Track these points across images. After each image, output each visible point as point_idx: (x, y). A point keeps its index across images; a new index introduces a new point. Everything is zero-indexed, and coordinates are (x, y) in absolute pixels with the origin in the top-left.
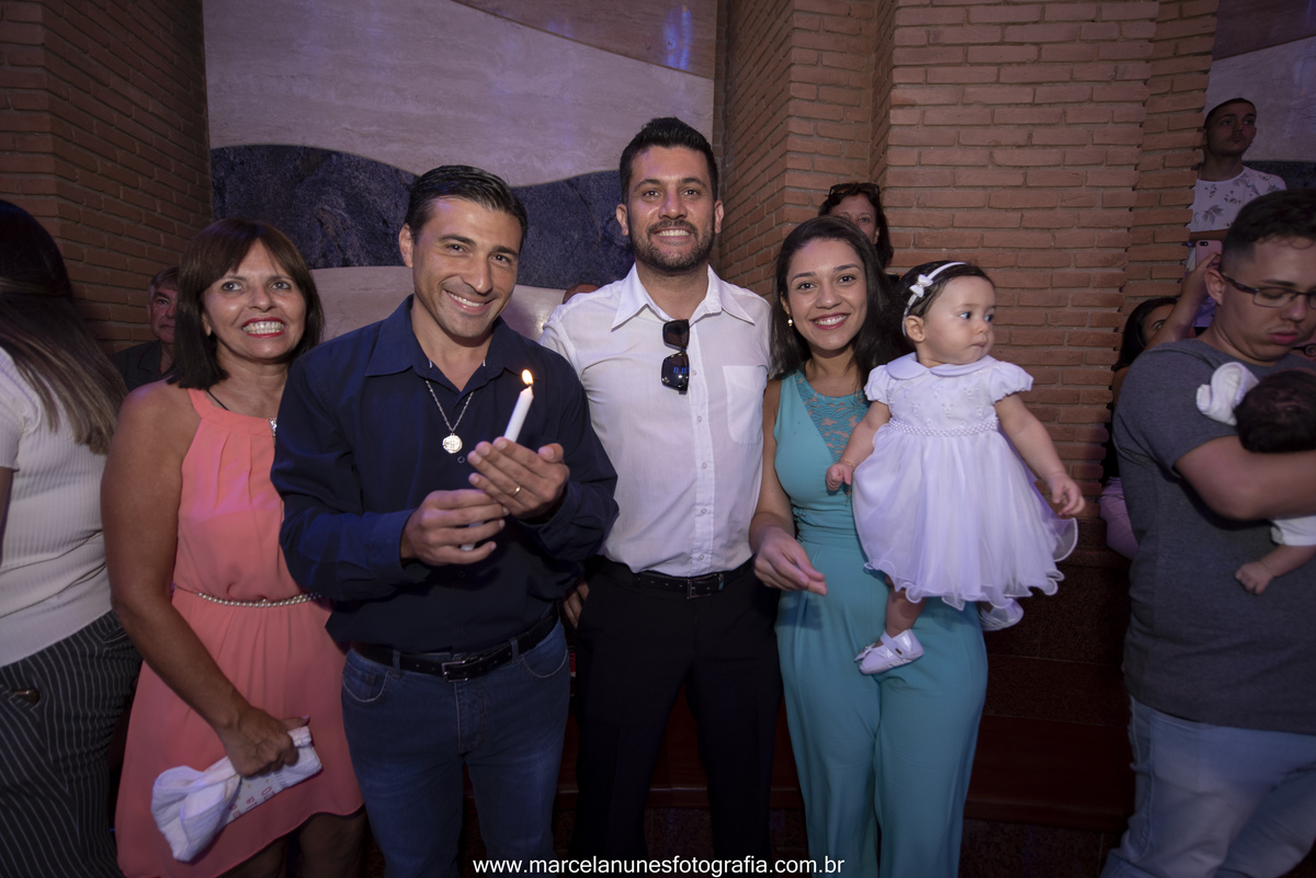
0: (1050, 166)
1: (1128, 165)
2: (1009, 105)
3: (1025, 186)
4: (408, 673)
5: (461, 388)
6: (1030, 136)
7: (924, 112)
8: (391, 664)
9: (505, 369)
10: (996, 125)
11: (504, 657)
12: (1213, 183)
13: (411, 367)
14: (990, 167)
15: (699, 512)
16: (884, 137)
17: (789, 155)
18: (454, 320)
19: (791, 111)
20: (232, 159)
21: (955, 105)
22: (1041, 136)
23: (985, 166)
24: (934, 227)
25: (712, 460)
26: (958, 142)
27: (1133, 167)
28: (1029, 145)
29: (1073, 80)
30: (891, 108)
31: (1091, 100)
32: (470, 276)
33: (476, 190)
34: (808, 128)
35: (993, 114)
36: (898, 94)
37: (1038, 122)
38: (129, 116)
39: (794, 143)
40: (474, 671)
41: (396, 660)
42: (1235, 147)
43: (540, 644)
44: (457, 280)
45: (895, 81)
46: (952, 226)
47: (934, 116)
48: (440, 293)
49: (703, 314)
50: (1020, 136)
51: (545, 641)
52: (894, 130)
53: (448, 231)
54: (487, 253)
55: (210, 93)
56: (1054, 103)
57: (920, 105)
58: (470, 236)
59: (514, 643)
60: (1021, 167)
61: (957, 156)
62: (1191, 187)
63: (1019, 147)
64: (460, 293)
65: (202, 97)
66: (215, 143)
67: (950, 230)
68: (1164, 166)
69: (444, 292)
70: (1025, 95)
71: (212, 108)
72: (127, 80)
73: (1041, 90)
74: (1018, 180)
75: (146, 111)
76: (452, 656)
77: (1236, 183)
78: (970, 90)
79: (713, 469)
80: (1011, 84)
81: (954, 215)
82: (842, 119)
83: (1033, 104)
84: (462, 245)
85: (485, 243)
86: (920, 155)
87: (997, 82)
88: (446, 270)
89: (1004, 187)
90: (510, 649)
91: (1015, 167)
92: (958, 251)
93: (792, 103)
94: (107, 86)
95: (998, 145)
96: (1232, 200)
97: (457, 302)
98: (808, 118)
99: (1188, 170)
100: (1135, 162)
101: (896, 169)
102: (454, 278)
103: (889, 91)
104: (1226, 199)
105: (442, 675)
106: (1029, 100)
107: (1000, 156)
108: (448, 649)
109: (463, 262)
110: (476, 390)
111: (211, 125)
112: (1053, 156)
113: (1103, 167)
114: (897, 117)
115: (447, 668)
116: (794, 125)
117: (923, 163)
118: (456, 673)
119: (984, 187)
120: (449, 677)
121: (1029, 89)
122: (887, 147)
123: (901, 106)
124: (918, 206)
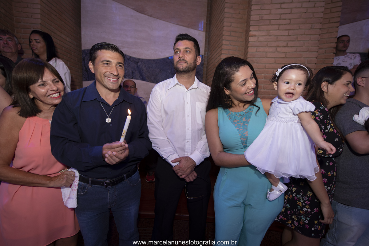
0: (293, 52)
1: (315, 52)
2: (282, 36)
3: (286, 57)
4: (93, 185)
5: (111, 105)
6: (287, 44)
7: (258, 38)
8: (89, 183)
9: (124, 100)
10: (278, 41)
11: (122, 180)
12: (338, 57)
13: (96, 99)
14: (276, 52)
15: (187, 142)
16: (247, 45)
17: (223, 50)
18: (110, 85)
19: (223, 38)
20: (87, 52)
21: (267, 36)
22: (290, 44)
23: (275, 52)
24: (260, 68)
25: (191, 127)
26: (268, 46)
27: (316, 52)
28: (287, 46)
29: (300, 29)
30: (249, 37)
31: (305, 34)
32: (112, 71)
33: (109, 47)
34: (228, 43)
35: (277, 38)
36: (251, 33)
37: (289, 40)
38: (62, 41)
39: (224, 47)
40: (114, 184)
41: (90, 182)
42: (344, 49)
43: (133, 176)
44: (108, 73)
45: (251, 29)
46: (265, 68)
47: (261, 39)
48: (104, 78)
49: (192, 88)
50: (284, 44)
51: (134, 175)
52: (250, 43)
53: (103, 59)
54: (115, 64)
55: (82, 36)
56: (294, 35)
57: (257, 36)
58: (110, 60)
59: (125, 175)
60: (285, 52)
61: (267, 49)
62: (333, 58)
63: (284, 47)
64: (110, 76)
65: (80, 37)
66: (83, 48)
67: (265, 69)
68: (325, 53)
69: (105, 77)
70: (286, 33)
71: (82, 40)
72: (62, 33)
73: (290, 32)
74: (284, 56)
75: (66, 40)
76: (107, 180)
77: (345, 57)
78: (271, 32)
79: (191, 130)
80: (282, 30)
81: (266, 65)
82: (237, 41)
83: (288, 35)
84: (108, 63)
85: (114, 62)
86: (257, 49)
87: (278, 29)
88: (104, 71)
89: (280, 58)
90: (124, 177)
91: (283, 52)
92: (267, 75)
93: (224, 36)
94: (56, 34)
95: (278, 46)
96: (344, 61)
97: (109, 80)
98: (228, 40)
99: (332, 54)
100: (317, 51)
101: (250, 53)
102: (107, 73)
103: (249, 32)
104: (342, 61)
105: (104, 185)
106: (287, 34)
107: (279, 49)
108: (106, 178)
109: (109, 68)
110: (115, 106)
111: (82, 44)
112: (293, 49)
113: (308, 52)
114: (251, 39)
115: (106, 183)
116: (224, 42)
117: (258, 51)
118: (108, 184)
119: (274, 58)
120: (106, 186)
121: (287, 31)
122: (248, 47)
123: (252, 36)
124: (256, 63)
